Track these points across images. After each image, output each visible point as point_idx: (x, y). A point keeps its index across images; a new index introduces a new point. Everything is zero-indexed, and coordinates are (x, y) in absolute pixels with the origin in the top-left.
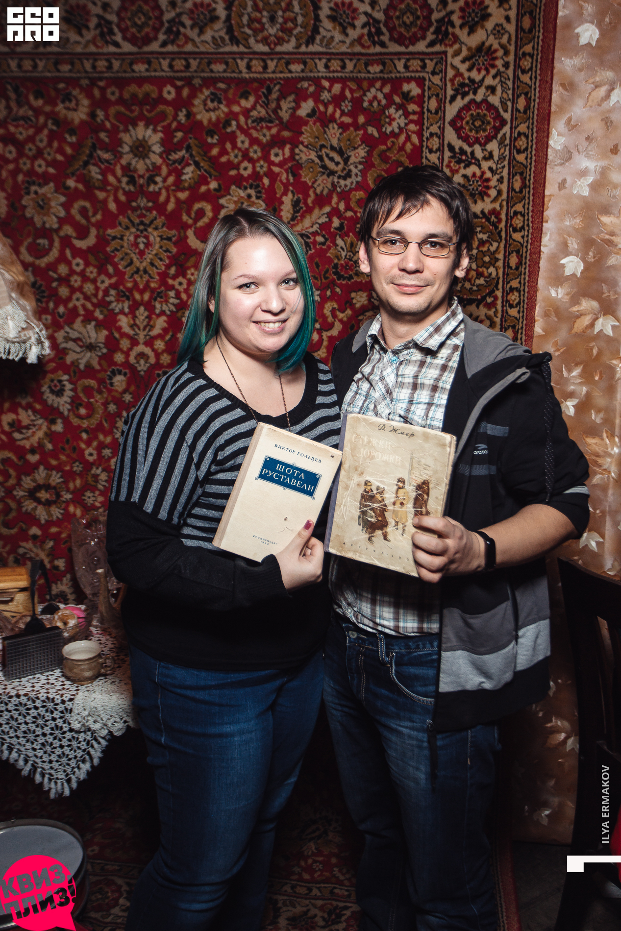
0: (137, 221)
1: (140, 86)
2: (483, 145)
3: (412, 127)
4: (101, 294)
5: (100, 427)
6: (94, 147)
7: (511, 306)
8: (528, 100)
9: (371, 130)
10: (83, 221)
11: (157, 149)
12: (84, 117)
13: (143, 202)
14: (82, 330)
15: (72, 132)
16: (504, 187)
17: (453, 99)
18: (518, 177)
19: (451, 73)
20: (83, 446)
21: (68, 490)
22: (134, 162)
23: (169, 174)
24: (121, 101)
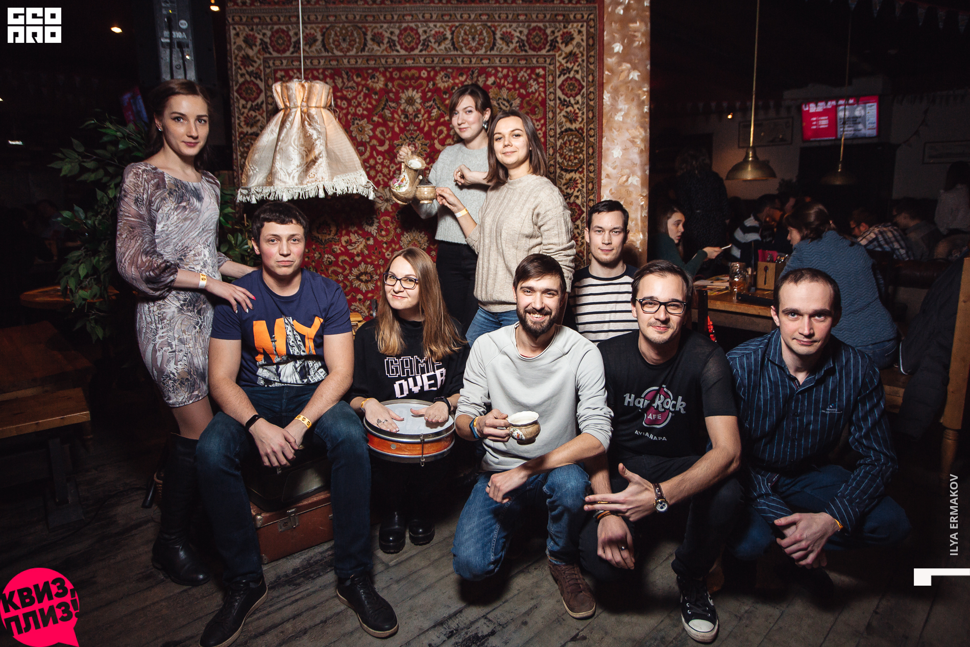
0: (409, 136)
1: (410, 71)
2: (574, 97)
3: (541, 89)
4: (392, 173)
5: (393, 241)
6: (387, 101)
7: (591, 172)
8: (594, 77)
9: (522, 91)
10: (382, 137)
11: (419, 101)
12: (382, 86)
13: (412, 127)
14: (382, 191)
15: (376, 94)
16: (585, 117)
17: (559, 76)
18: (591, 112)
19: (558, 64)
20: (384, 251)
21: (377, 274)
22: (407, 108)
23: (425, 113)
24: (400, 78)
